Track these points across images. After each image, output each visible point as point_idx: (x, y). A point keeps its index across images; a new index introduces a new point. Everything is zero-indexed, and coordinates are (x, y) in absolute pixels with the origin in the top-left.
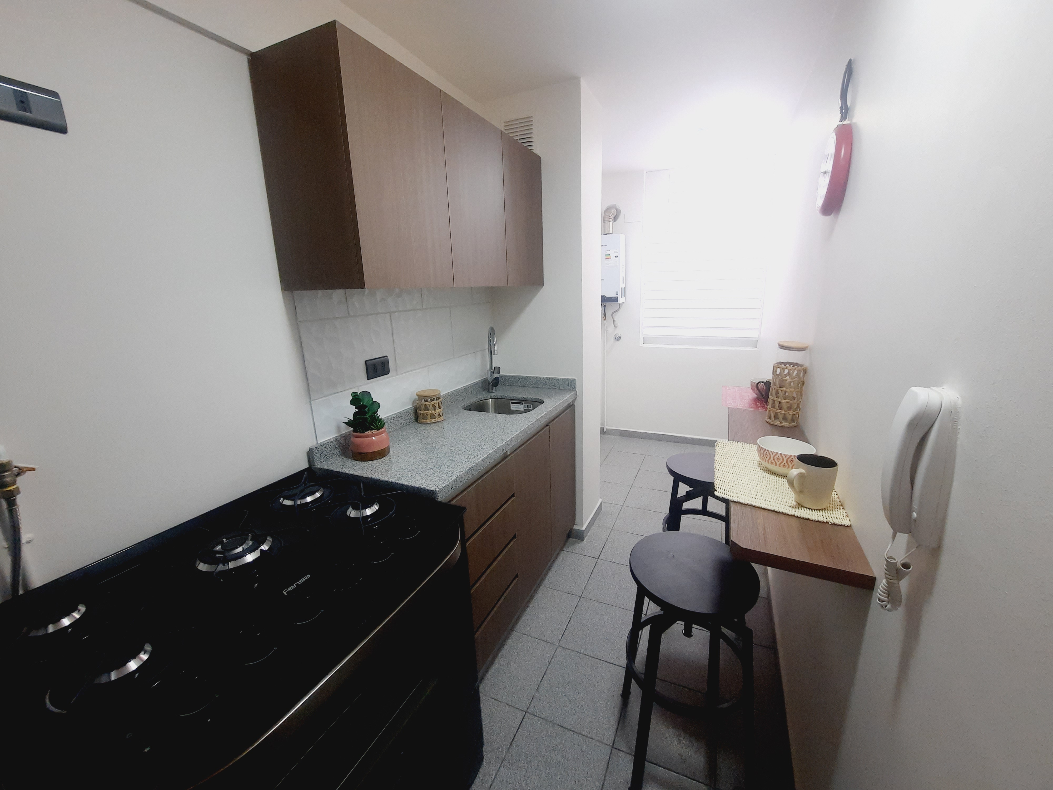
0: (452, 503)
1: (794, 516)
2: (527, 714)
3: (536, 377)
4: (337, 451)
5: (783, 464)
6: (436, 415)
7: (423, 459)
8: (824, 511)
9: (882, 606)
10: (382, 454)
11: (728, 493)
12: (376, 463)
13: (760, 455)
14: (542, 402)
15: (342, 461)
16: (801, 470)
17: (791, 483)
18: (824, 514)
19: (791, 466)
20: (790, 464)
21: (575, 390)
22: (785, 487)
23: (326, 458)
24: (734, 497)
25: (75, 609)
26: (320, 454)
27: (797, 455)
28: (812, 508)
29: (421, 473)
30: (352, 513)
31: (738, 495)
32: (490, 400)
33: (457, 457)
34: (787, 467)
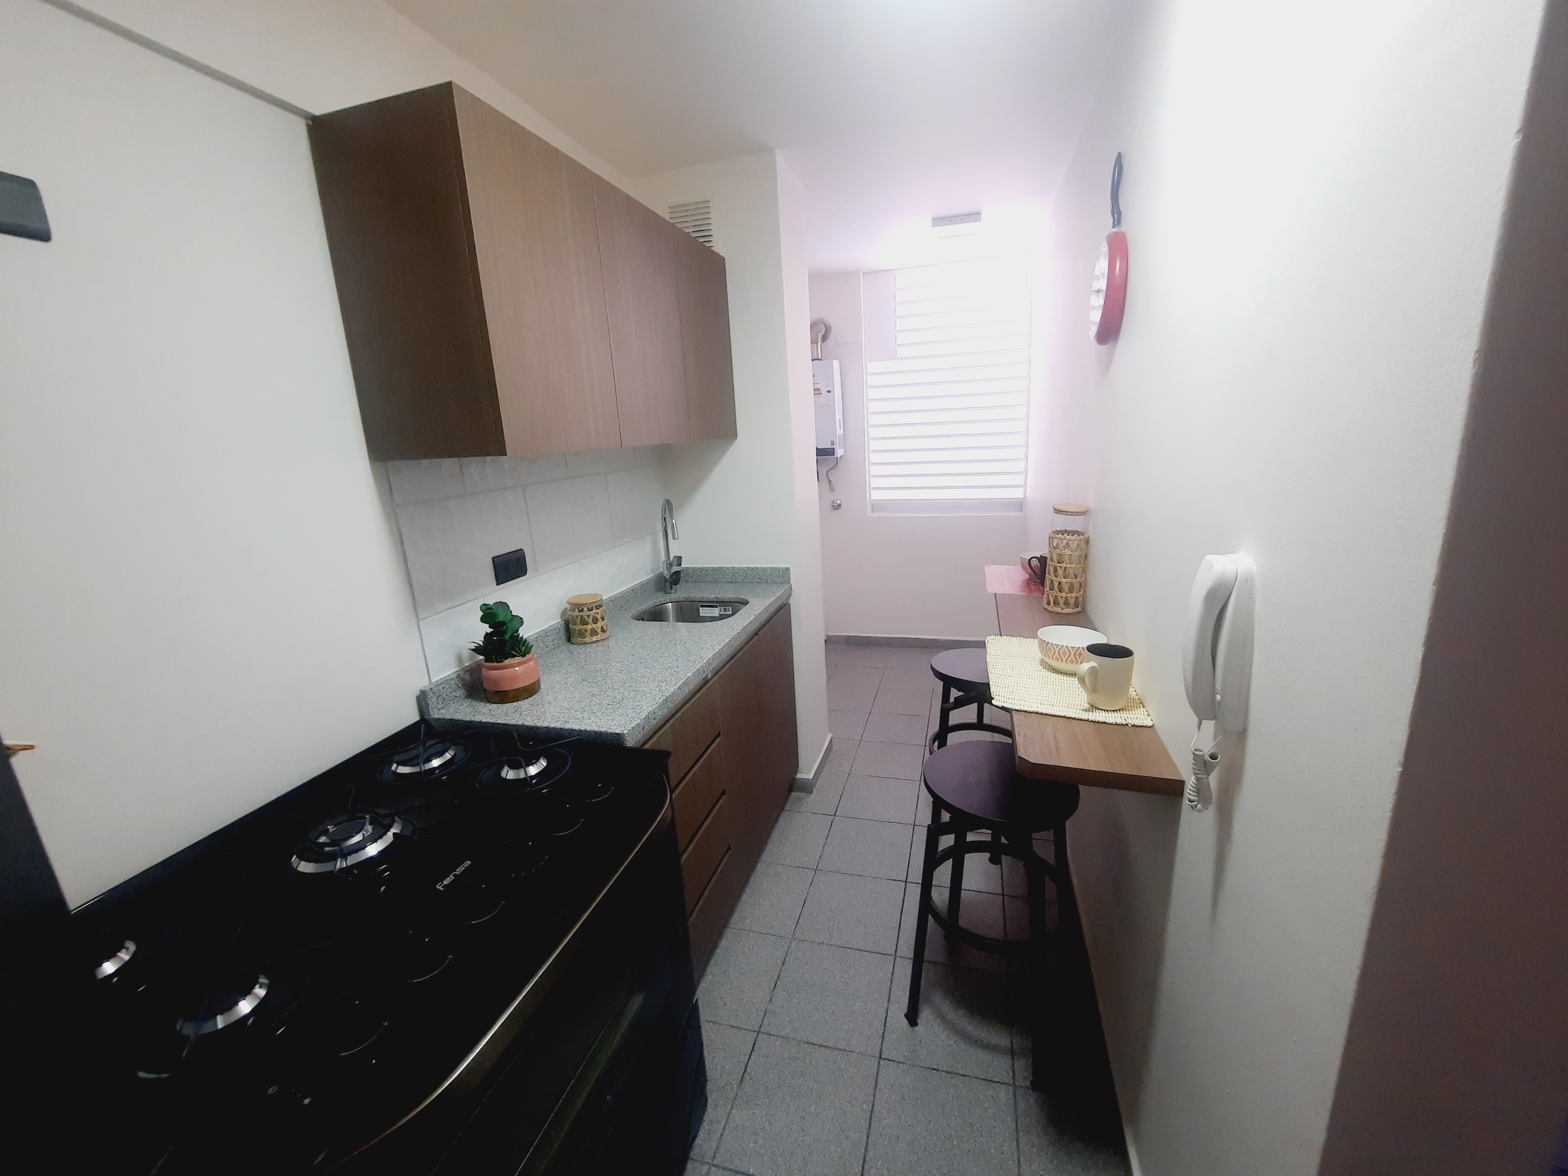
0: (647, 746)
1: (1088, 720)
2: (760, 1034)
3: (733, 568)
4: (461, 692)
5: (1070, 659)
6: (599, 630)
7: (593, 693)
8: (1121, 712)
9: (1192, 807)
10: (531, 690)
11: (1008, 701)
12: (524, 704)
13: (1041, 650)
14: (745, 603)
15: (470, 705)
16: (1093, 664)
17: (1082, 681)
18: (1122, 715)
19: (1079, 660)
20: (1078, 658)
21: (789, 583)
22: (1074, 687)
23: (446, 703)
24: (1016, 704)
25: (121, 947)
26: (437, 698)
27: (1085, 646)
28: (1108, 709)
29: (595, 711)
30: (509, 774)
31: (1020, 702)
32: (670, 604)
33: (643, 685)
34: (1075, 662)
